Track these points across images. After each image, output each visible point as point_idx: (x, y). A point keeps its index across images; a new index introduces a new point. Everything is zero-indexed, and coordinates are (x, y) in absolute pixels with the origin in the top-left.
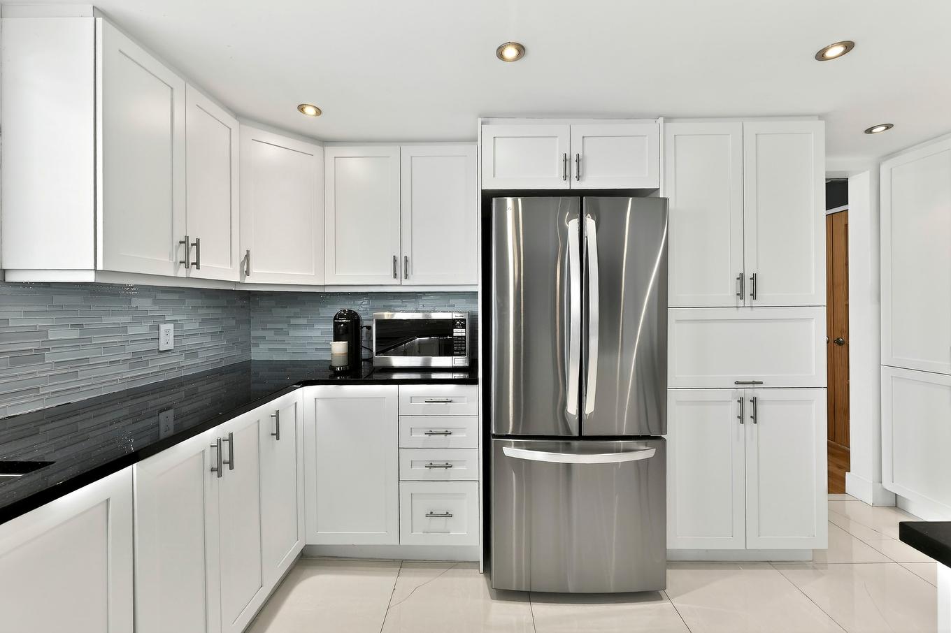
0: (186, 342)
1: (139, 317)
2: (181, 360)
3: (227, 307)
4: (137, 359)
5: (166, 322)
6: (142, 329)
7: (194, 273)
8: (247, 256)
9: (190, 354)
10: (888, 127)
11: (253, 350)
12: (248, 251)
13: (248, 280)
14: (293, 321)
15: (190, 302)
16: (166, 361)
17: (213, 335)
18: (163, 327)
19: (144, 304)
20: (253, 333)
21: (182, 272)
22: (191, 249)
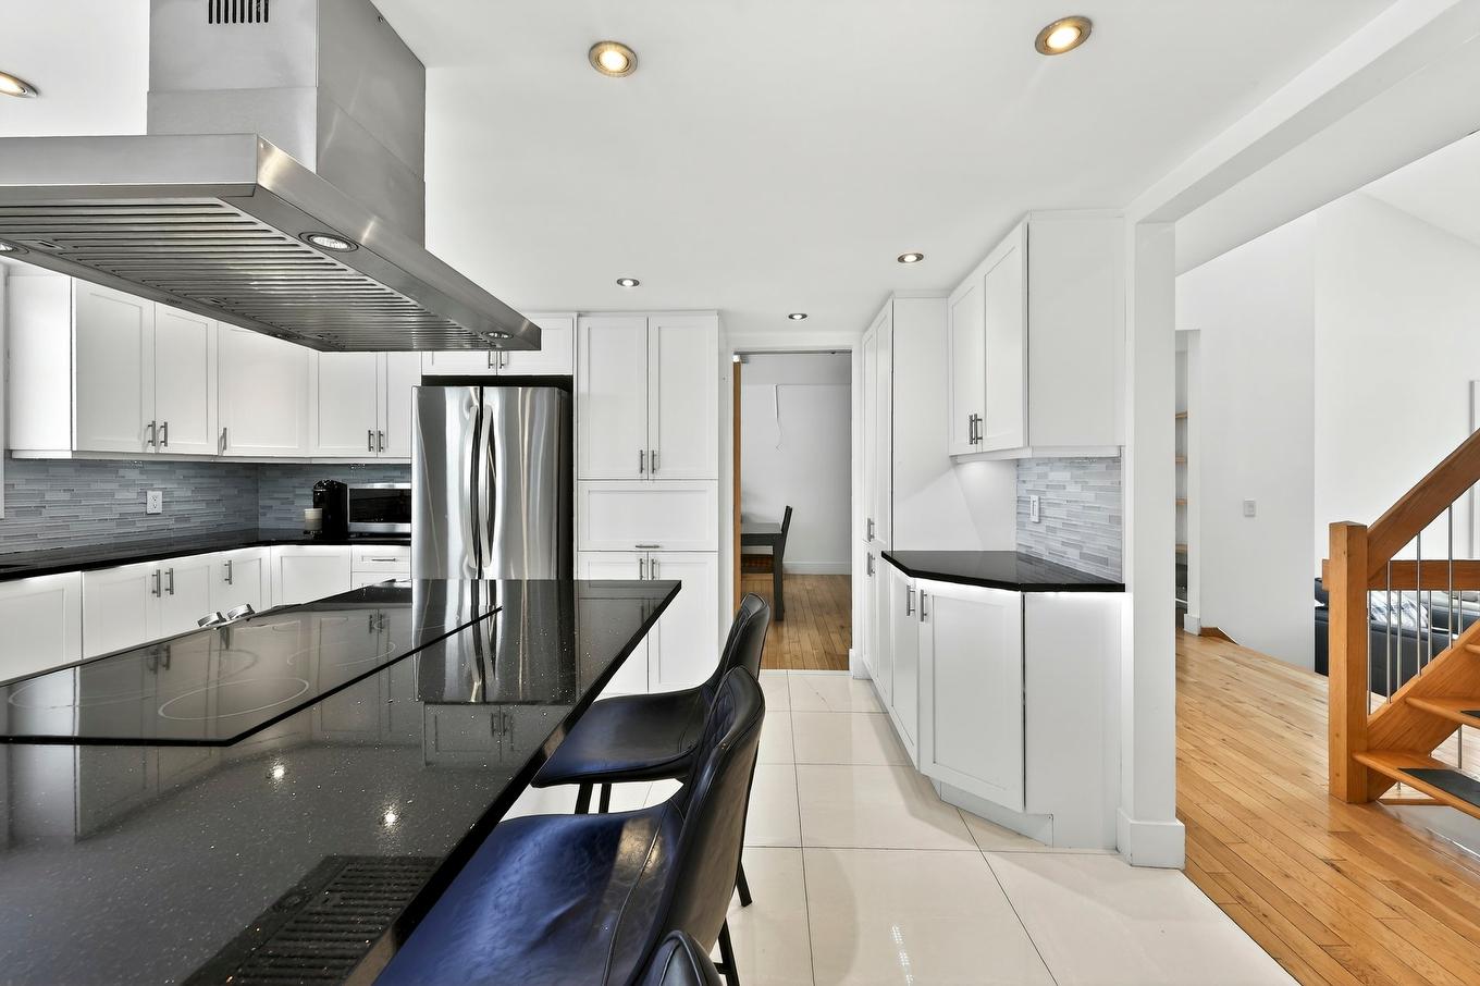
0: (175, 508)
1: (127, 485)
2: (171, 524)
3: (224, 477)
4: (123, 519)
5: (154, 490)
6: (131, 495)
7: (163, 449)
8: (225, 434)
9: (180, 519)
10: (804, 316)
11: (261, 519)
12: (225, 429)
13: (226, 453)
14: (298, 491)
15: (180, 473)
16: (155, 523)
17: (208, 503)
18: (150, 494)
19: (133, 475)
20: (261, 503)
21: (151, 449)
22: (159, 432)
